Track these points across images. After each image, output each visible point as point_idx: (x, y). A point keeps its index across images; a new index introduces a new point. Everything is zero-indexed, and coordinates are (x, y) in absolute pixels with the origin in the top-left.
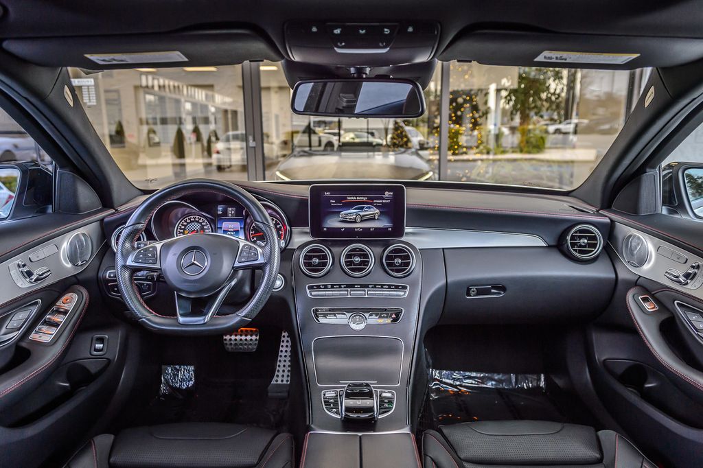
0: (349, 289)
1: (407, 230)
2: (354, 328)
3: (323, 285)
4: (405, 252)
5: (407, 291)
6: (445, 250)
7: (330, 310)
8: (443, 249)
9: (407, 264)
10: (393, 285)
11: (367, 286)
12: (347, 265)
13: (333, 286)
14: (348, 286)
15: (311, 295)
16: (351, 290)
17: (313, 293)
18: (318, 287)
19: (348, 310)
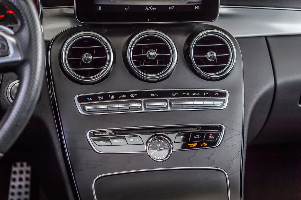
0: (142, 100)
1: (223, 10)
2: (154, 157)
3: (101, 95)
4: (221, 41)
5: (227, 98)
6: (269, 39)
7: (116, 132)
8: (266, 37)
9: (225, 60)
10: (206, 92)
11: (168, 94)
12: (136, 64)
13: (117, 96)
14: (141, 95)
15: (84, 110)
16: (145, 102)
17: (87, 107)
18: (95, 98)
19: (144, 131)
